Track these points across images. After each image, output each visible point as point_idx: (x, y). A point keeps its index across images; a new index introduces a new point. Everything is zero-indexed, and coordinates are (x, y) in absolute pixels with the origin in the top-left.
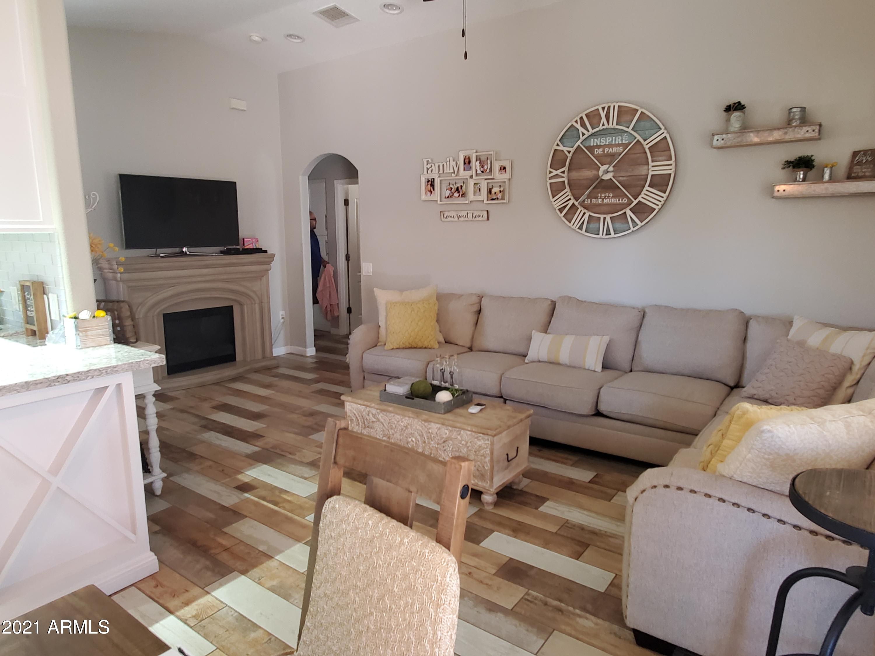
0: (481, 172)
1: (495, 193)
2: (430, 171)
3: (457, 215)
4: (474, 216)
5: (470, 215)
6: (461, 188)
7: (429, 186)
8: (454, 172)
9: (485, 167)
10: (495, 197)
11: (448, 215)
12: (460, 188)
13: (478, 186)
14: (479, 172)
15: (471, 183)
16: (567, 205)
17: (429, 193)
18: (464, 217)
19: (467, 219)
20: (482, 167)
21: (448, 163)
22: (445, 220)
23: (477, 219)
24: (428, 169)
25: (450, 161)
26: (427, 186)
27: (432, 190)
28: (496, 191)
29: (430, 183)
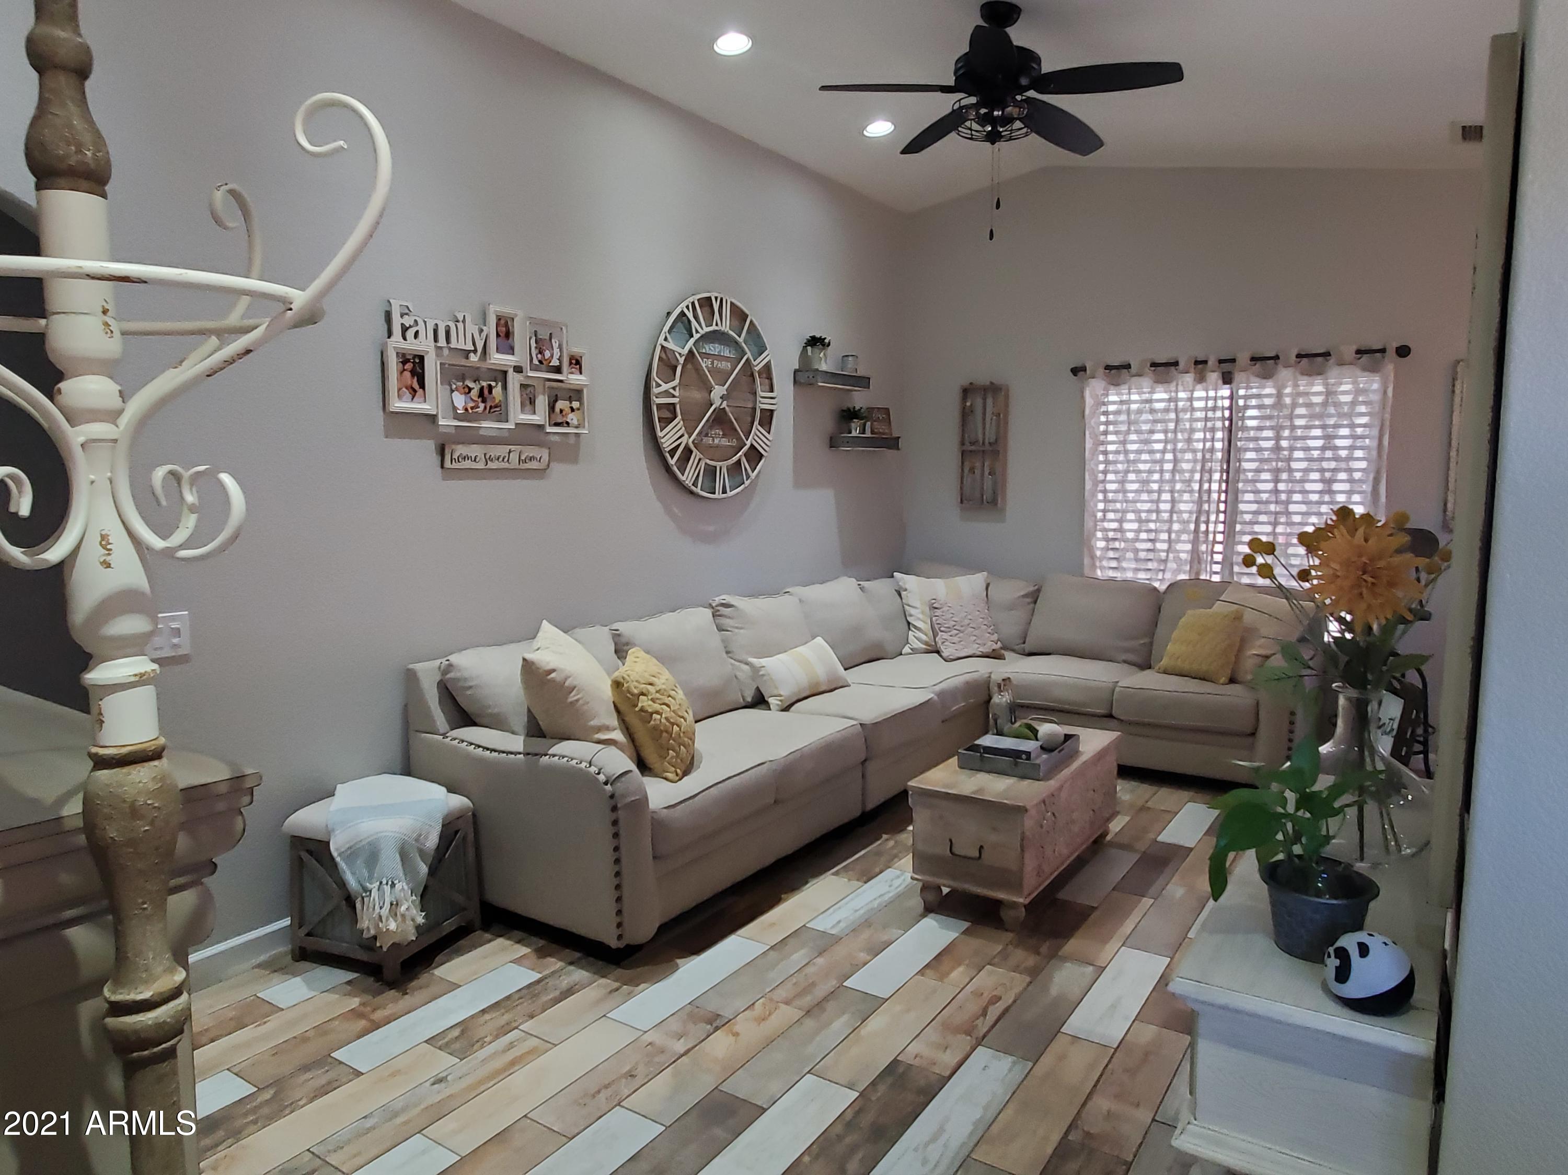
0: (538, 363)
1: (561, 411)
2: (410, 334)
3: (485, 455)
4: (523, 458)
5: (514, 457)
6: (490, 392)
7: (407, 374)
8: (475, 351)
9: (547, 354)
10: (560, 421)
11: (464, 454)
12: (486, 392)
13: (528, 392)
14: (536, 362)
15: (514, 380)
16: (679, 445)
17: (408, 395)
18: (501, 459)
19: (506, 465)
20: (540, 352)
21: (460, 325)
22: (455, 465)
23: (529, 465)
24: (405, 329)
25: (464, 321)
26: (402, 373)
27: (416, 386)
28: (562, 408)
29: (409, 366)
